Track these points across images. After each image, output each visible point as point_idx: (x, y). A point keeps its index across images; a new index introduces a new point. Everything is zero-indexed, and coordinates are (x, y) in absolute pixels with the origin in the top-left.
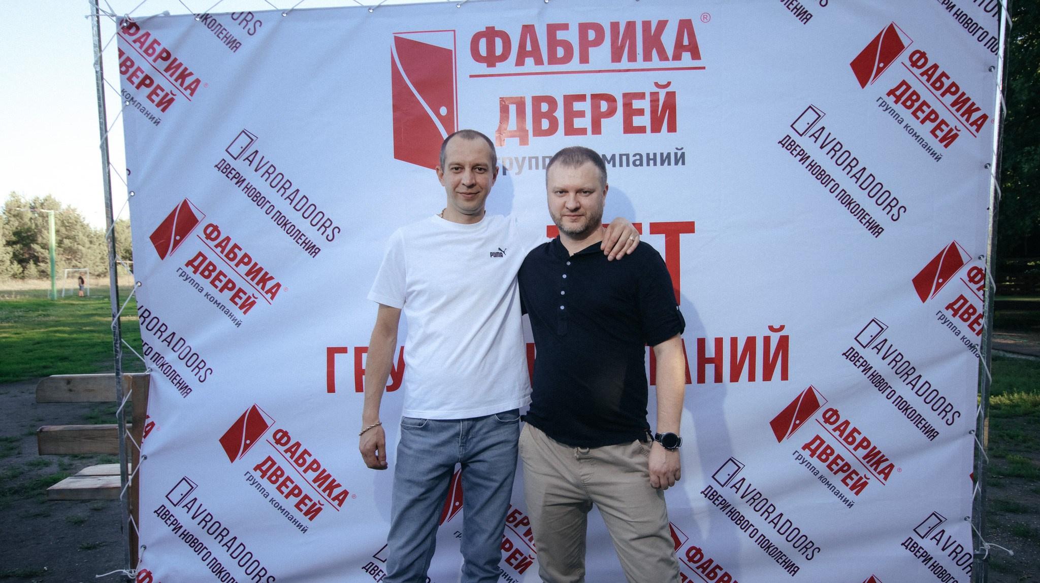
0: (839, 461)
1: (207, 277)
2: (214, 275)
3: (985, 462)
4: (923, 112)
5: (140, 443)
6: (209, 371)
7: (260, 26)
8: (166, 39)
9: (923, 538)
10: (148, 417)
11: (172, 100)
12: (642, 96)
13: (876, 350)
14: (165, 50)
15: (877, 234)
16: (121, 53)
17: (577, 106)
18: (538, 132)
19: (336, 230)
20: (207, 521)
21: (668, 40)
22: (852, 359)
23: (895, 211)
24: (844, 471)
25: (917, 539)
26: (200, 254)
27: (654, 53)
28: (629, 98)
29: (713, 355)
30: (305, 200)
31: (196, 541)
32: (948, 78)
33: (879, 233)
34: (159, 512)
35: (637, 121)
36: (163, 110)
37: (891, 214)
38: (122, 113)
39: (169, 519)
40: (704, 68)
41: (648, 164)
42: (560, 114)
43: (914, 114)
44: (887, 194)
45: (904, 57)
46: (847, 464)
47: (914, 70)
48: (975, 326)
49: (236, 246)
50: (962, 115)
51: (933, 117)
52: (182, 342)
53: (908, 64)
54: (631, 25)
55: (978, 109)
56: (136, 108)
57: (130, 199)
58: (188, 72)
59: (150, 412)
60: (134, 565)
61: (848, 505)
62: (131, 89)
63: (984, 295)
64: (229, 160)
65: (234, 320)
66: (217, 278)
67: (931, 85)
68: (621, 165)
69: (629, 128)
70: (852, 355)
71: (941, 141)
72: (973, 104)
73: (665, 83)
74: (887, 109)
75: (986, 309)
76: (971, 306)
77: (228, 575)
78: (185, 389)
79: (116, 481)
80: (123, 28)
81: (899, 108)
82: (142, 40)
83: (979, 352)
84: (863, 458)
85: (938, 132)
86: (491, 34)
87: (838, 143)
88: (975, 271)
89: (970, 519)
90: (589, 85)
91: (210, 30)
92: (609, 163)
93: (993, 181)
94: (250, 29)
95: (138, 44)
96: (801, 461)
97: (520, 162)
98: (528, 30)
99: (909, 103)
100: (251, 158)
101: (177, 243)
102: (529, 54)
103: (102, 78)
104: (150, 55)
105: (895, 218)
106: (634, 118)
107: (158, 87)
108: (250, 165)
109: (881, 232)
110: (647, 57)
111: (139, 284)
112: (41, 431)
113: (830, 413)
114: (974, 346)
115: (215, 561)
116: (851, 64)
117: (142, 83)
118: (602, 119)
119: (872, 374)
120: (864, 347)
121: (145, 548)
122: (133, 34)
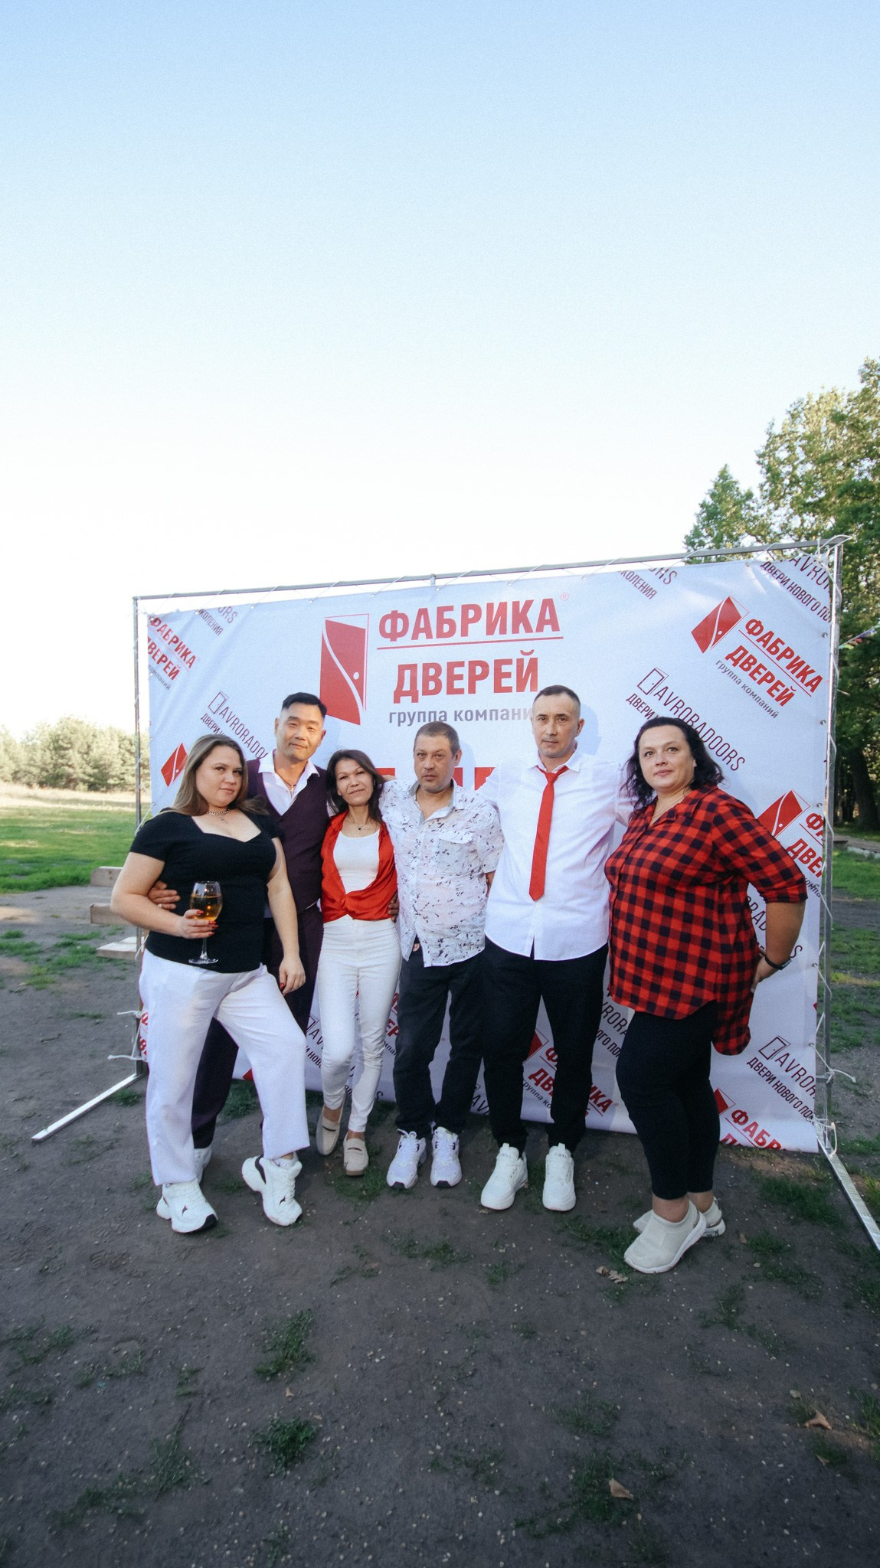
3: (828, 992)
4: (760, 674)
7: (236, 616)
8: (176, 628)
9: (768, 1059)
11: (178, 671)
12: (509, 662)
14: (175, 637)
16: (149, 640)
17: (457, 671)
18: (426, 692)
21: (533, 616)
23: (734, 762)
25: (762, 1059)
27: (521, 627)
28: (499, 663)
32: (783, 643)
35: (505, 682)
36: (173, 678)
37: (730, 764)
40: (562, 638)
41: (513, 718)
42: (443, 678)
43: (751, 675)
44: (726, 747)
45: (741, 625)
47: (751, 636)
48: (815, 868)
50: (798, 677)
51: (769, 678)
53: (745, 631)
54: (503, 606)
55: (812, 671)
56: (156, 678)
57: (151, 741)
58: (189, 651)
60: (141, 1010)
62: (154, 664)
63: (823, 840)
64: (210, 714)
67: (767, 649)
68: (491, 719)
69: (498, 688)
71: (778, 699)
72: (808, 667)
73: (528, 651)
74: (725, 671)
75: (826, 852)
76: (810, 850)
79: (133, 948)
80: (151, 622)
81: (737, 670)
82: (162, 630)
83: (820, 891)
85: (774, 692)
86: (394, 616)
87: (681, 700)
88: (814, 818)
89: (814, 1046)
90: (468, 654)
91: (204, 621)
92: (481, 717)
93: (829, 736)
94: (229, 619)
95: (159, 633)
98: (423, 612)
99: (746, 666)
100: (224, 713)
101: (178, 774)
102: (422, 631)
103: (137, 658)
104: (166, 640)
105: (734, 767)
106: (503, 680)
107: (170, 662)
108: (224, 718)
110: (515, 630)
112: (92, 906)
114: (814, 887)
116: (692, 632)
117: (160, 660)
118: (477, 682)
122: (157, 626)
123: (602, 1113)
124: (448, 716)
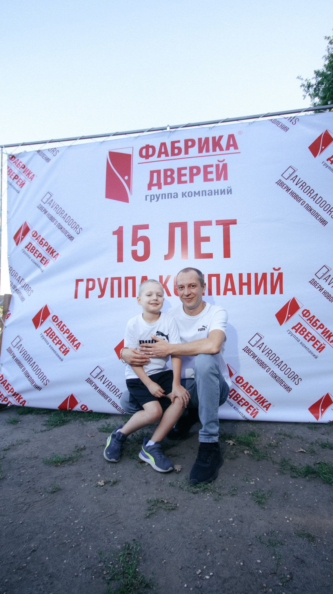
0: (309, 335)
1: (32, 252)
2: (35, 251)
5: (4, 321)
6: (32, 291)
7: (58, 152)
8: (24, 160)
10: (9, 311)
11: (24, 183)
12: (211, 166)
13: (325, 280)
14: (23, 165)
15: (324, 224)
16: (8, 167)
17: (183, 172)
18: (166, 183)
19: (81, 229)
20: (25, 354)
21: (223, 143)
22: (314, 284)
24: (313, 341)
26: (30, 243)
27: (217, 148)
28: (206, 167)
29: (246, 282)
30: (69, 218)
31: (20, 363)
33: (326, 224)
34: (8, 350)
35: (210, 176)
36: (21, 187)
37: (330, 215)
38: (7, 190)
39: (11, 353)
40: (240, 152)
41: (215, 195)
42: (175, 176)
44: (328, 206)
46: (313, 336)
49: (43, 239)
52: (23, 280)
54: (207, 139)
56: (12, 188)
57: (8, 223)
58: (30, 173)
59: (10, 309)
61: (315, 358)
62: (11, 180)
64: (42, 204)
65: (41, 270)
66: (36, 253)
68: (203, 195)
69: (206, 180)
70: (313, 283)
73: (222, 160)
74: (326, 167)
77: (31, 378)
78: (23, 299)
80: (10, 158)
82: (16, 162)
84: (321, 333)
86: (147, 147)
87: (304, 183)
90: (189, 163)
91: (40, 156)
92: (197, 194)
94: (54, 154)
95: (15, 164)
96: (291, 335)
97: (158, 196)
98: (163, 144)
100: (50, 203)
101: (22, 239)
102: (163, 153)
103: (2, 178)
104: (18, 167)
106: (208, 175)
107: (20, 179)
108: (50, 205)
109: (327, 223)
110: (214, 150)
111: (9, 256)
113: (306, 312)
115: (26, 372)
116: (309, 148)
117: (15, 178)
118: (194, 176)
119: (324, 292)
120: (319, 279)
121: (2, 365)
122: (14, 160)
123: (266, 411)
124: (178, 195)
